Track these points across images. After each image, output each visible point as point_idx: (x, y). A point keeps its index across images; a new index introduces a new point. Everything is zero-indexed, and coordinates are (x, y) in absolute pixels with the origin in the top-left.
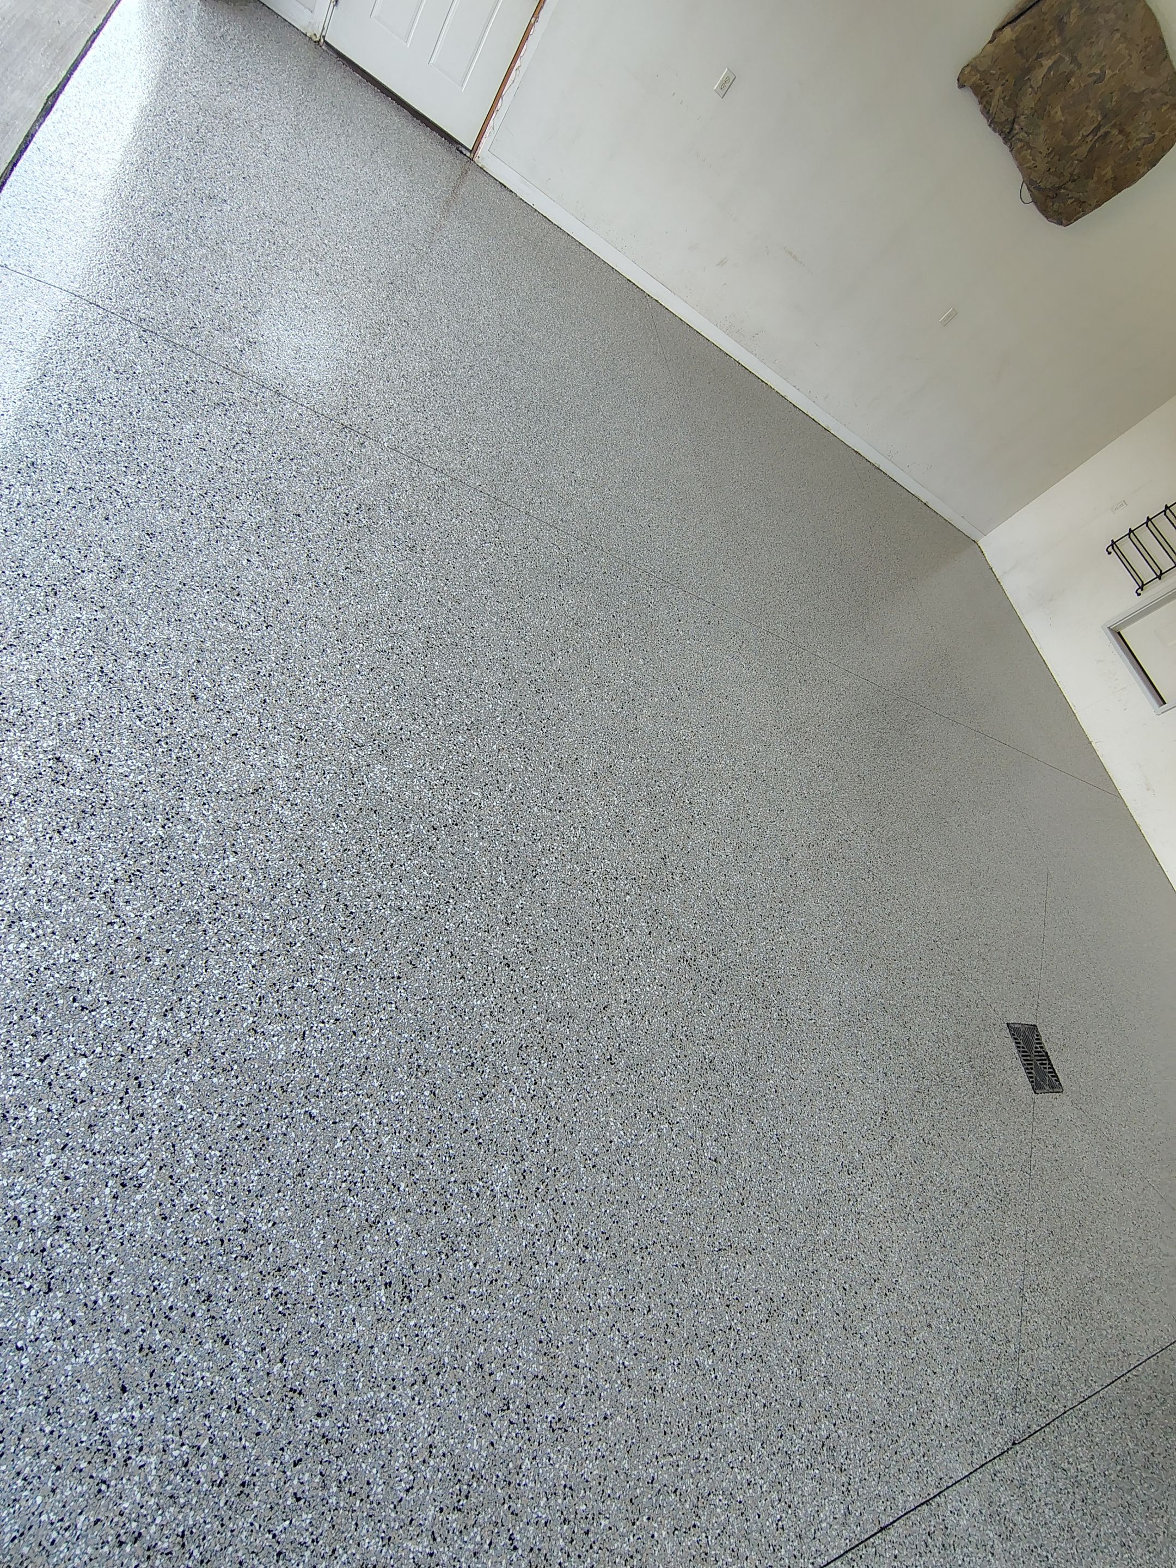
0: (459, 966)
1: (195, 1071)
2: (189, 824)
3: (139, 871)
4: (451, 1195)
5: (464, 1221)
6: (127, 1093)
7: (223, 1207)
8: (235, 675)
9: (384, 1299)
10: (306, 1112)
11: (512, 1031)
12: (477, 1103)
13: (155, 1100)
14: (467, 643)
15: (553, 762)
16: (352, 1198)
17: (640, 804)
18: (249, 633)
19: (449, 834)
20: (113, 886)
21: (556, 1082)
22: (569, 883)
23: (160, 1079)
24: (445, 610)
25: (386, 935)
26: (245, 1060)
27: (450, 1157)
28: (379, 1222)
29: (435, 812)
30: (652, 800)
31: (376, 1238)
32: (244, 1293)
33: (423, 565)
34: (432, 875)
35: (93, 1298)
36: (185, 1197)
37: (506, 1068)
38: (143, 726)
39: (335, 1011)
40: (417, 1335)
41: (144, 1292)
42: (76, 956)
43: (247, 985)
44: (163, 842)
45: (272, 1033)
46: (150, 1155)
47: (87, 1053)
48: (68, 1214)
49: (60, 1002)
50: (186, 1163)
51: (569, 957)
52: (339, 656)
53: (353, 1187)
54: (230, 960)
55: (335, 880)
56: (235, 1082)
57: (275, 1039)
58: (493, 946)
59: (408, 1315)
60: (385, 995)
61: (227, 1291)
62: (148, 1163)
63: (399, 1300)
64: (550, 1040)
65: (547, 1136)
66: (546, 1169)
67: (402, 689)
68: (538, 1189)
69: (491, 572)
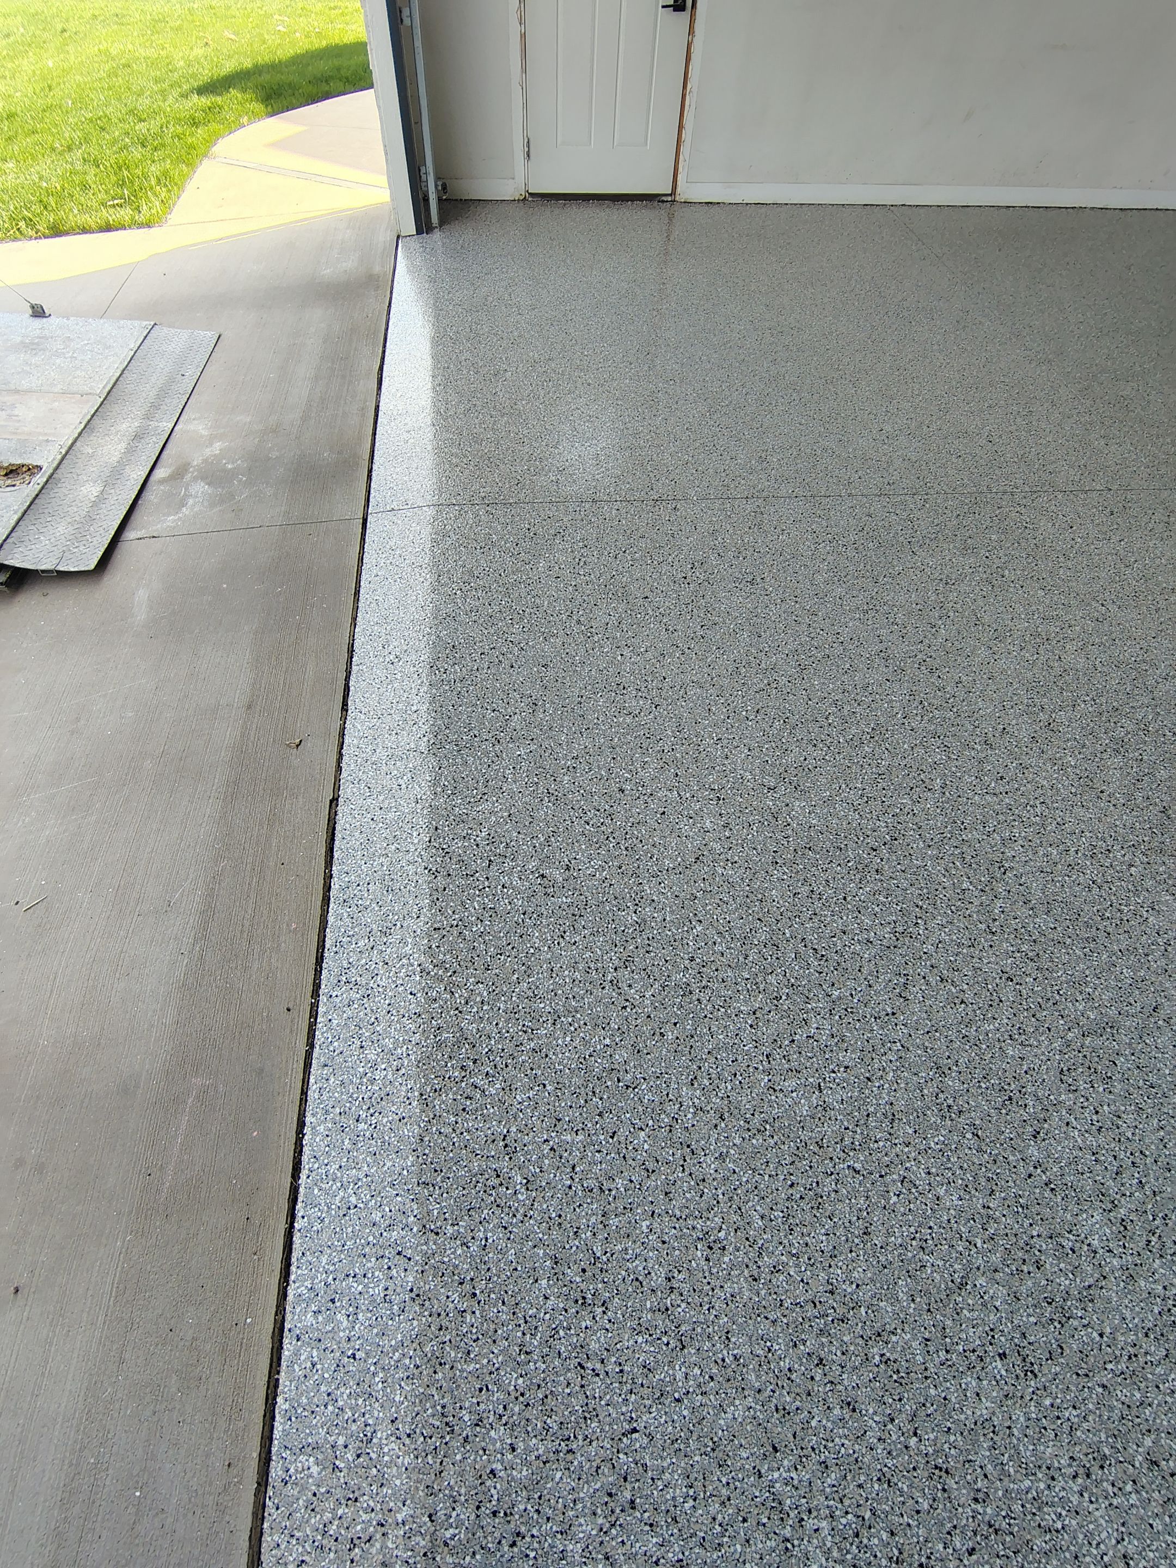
0: (954, 990)
1: (734, 1134)
2: (653, 905)
3: (629, 956)
4: (1039, 1251)
5: (1067, 1282)
6: (685, 1161)
7: (803, 1269)
8: (646, 760)
9: (1004, 1373)
10: (849, 1167)
11: (1043, 1054)
12: (1032, 1143)
13: (710, 1165)
14: (838, 649)
15: (977, 741)
16: (928, 1257)
17: (1105, 756)
18: (644, 719)
19: (891, 851)
20: (615, 974)
21: (1123, 1108)
22: (1049, 870)
23: (708, 1145)
24: (805, 628)
25: (865, 971)
26: (774, 1118)
27: (1023, 1207)
28: (967, 1284)
29: (869, 833)
30: (1120, 747)
31: (970, 1302)
32: (853, 1358)
33: (768, 593)
34: (889, 899)
35: (720, 1356)
36: (766, 1259)
37: (1052, 1097)
38: (592, 829)
39: (841, 1058)
40: (1058, 1418)
41: (761, 1352)
42: (607, 1041)
43: (751, 1045)
44: (641, 925)
45: (790, 1089)
46: (723, 1219)
47: (643, 1127)
48: (676, 1275)
49: (609, 1083)
50: (755, 1224)
51: (1082, 956)
52: (724, 710)
53: (924, 1245)
54: (728, 1023)
55: (796, 926)
56: (772, 1142)
57: (794, 1094)
58: (985, 961)
59: (1038, 1392)
60: (886, 1035)
61: (836, 1355)
62: (724, 1227)
63: (1022, 1375)
64: (1097, 1059)
65: (1136, 1175)
66: (1151, 1218)
67: (792, 721)
68: (1150, 1242)
69: (835, 570)
